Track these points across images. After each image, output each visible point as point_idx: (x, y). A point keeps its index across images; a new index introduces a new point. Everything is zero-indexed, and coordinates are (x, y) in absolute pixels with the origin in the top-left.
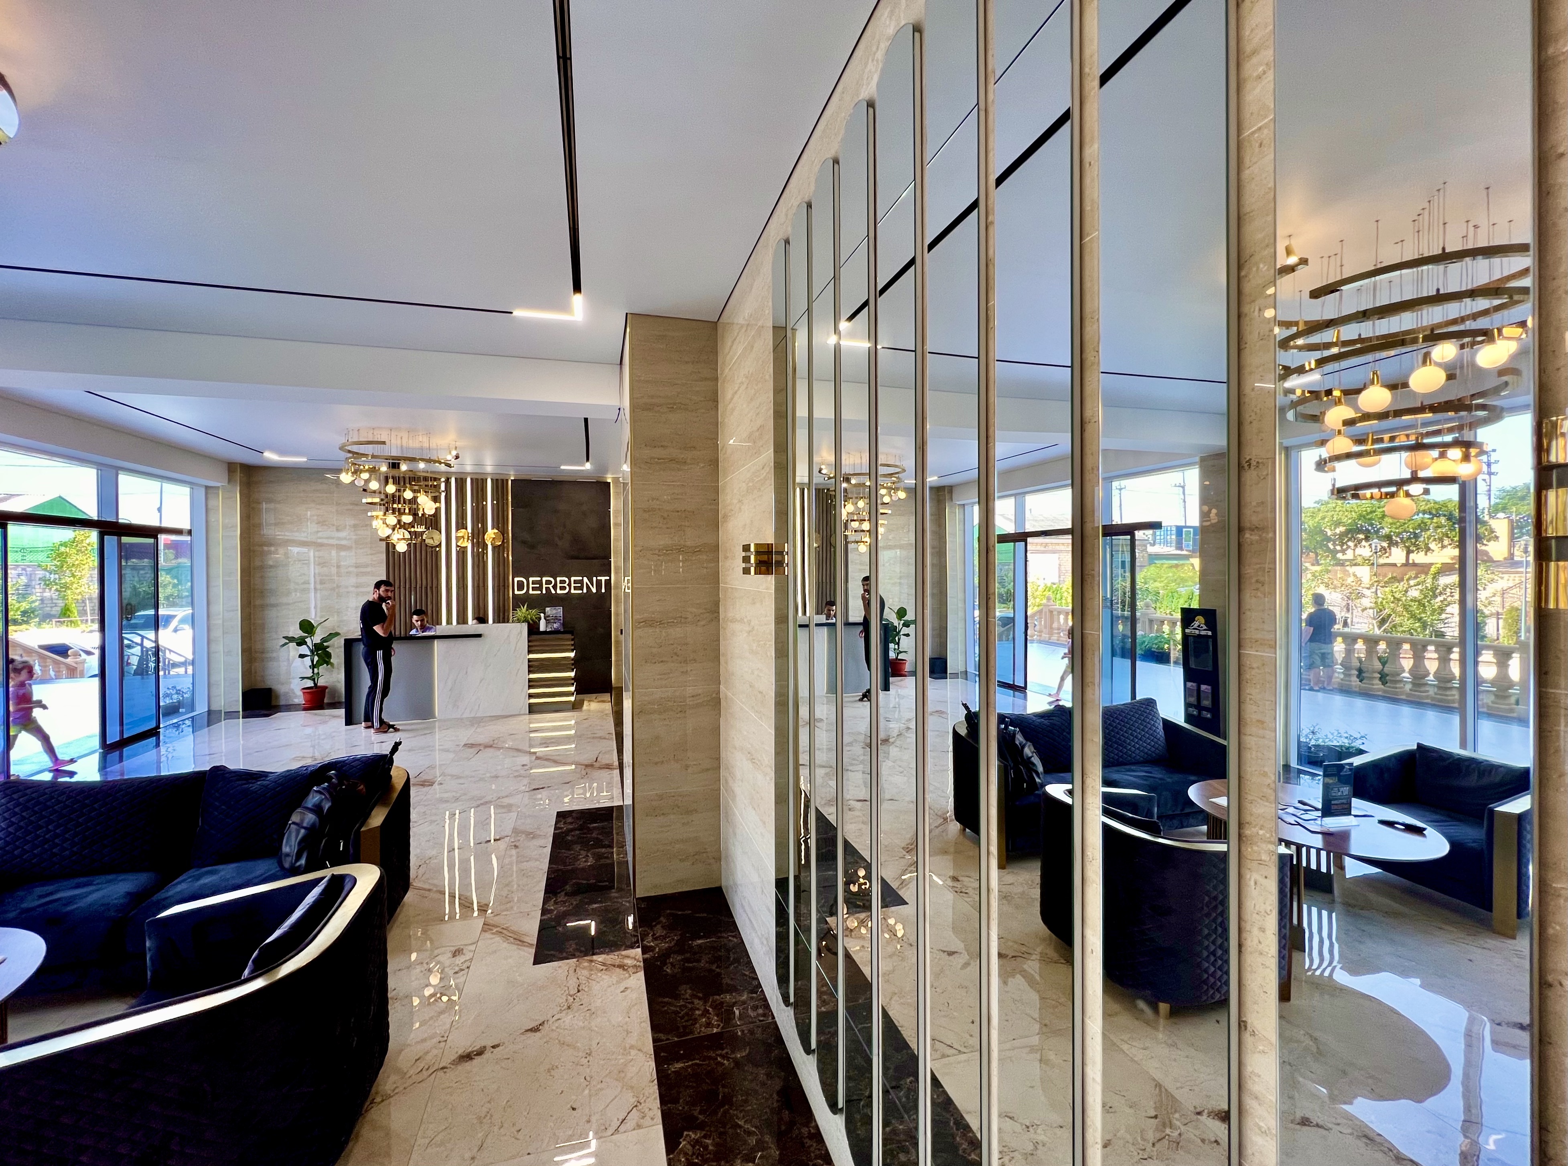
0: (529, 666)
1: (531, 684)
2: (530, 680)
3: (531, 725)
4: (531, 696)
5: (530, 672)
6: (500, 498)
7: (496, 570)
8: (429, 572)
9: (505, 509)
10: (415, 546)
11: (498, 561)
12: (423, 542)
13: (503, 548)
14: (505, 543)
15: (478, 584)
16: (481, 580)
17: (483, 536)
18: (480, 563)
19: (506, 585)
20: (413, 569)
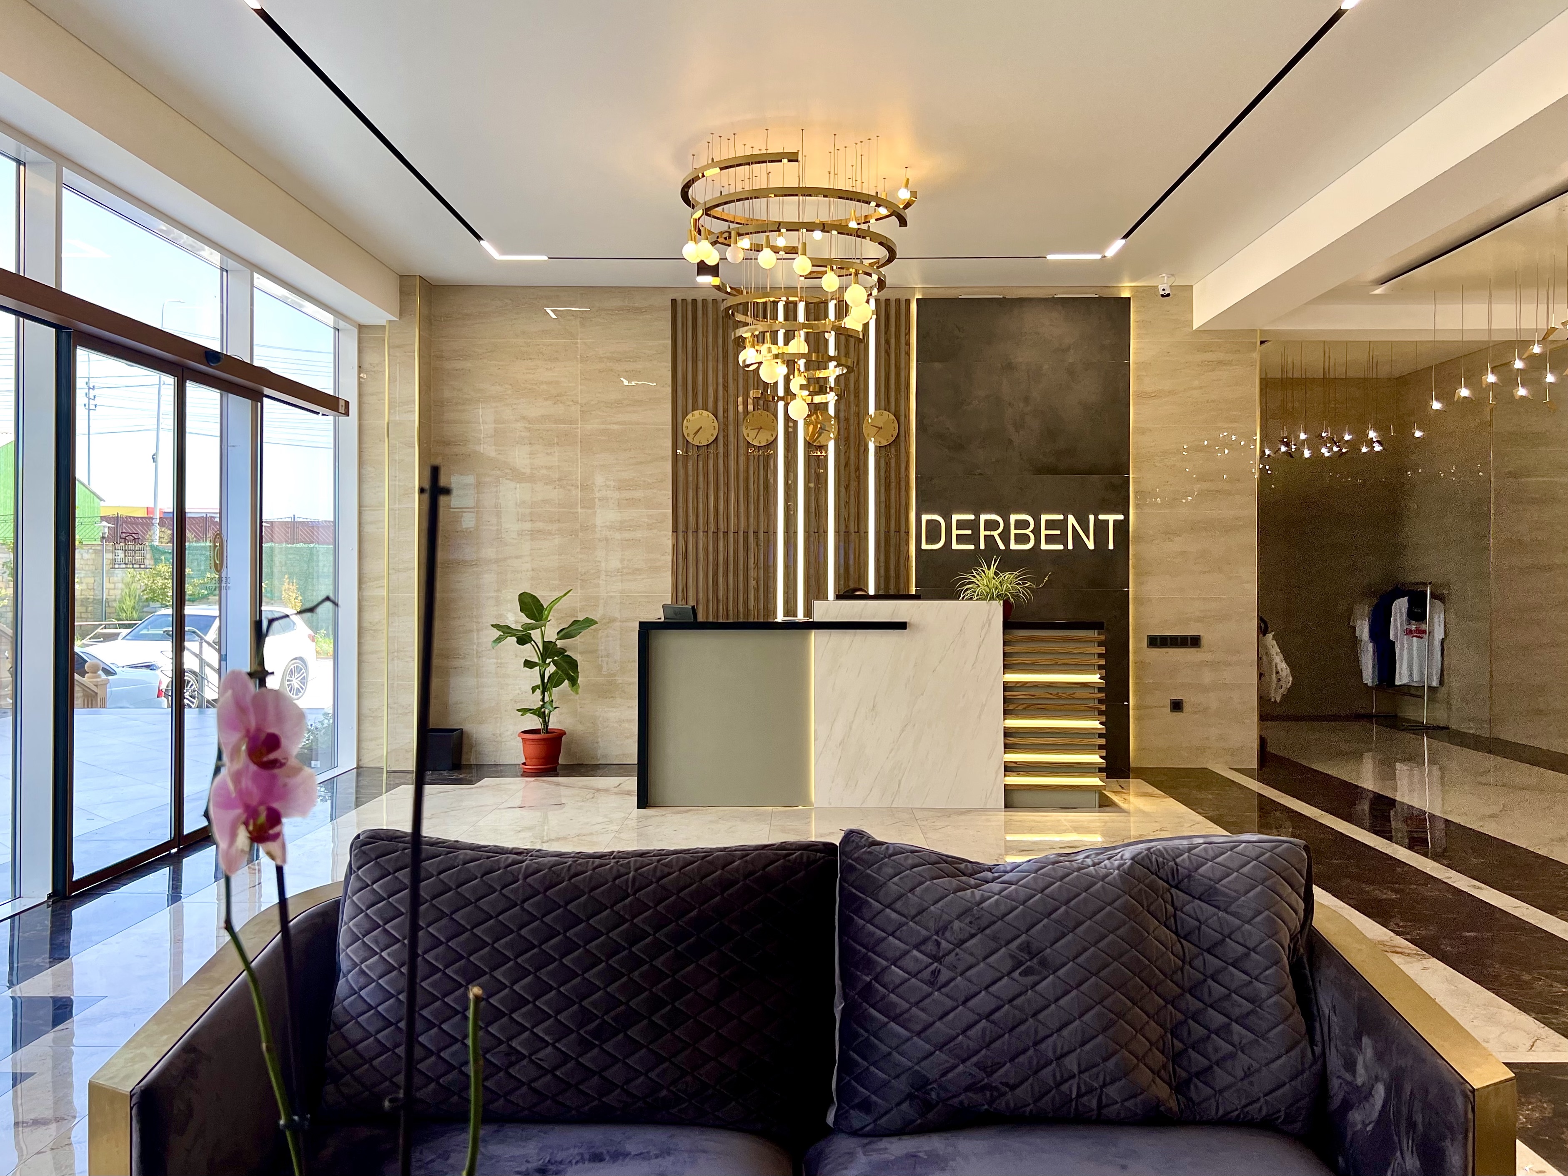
0: (1006, 700)
1: (1012, 740)
2: (1008, 733)
3: (1010, 837)
4: (1009, 769)
5: (1007, 713)
6: (893, 341)
7: (883, 499)
8: (751, 500)
9: (903, 365)
10: (726, 445)
11: (887, 478)
12: (741, 438)
13: (898, 451)
14: (902, 438)
15: (846, 526)
16: (852, 518)
17: (859, 424)
18: (852, 483)
19: (903, 529)
20: (721, 494)
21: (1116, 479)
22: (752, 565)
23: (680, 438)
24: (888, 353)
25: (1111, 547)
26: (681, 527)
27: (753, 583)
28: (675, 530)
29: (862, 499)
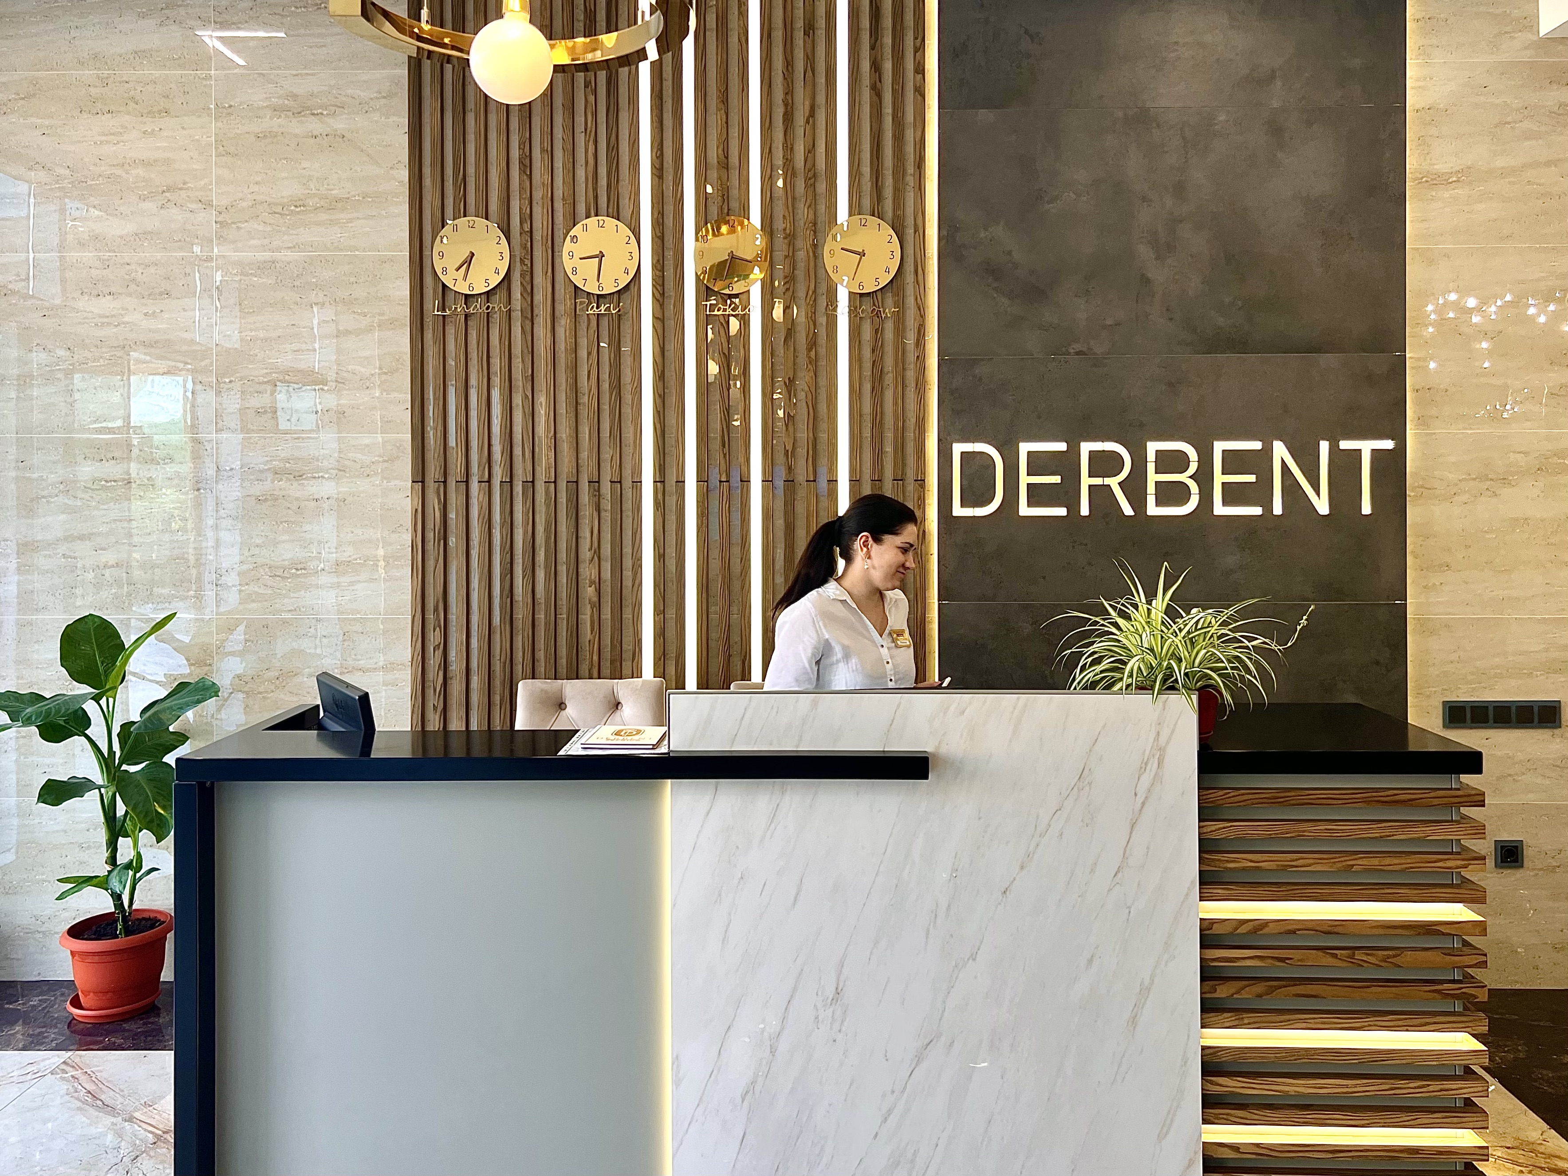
0: (1208, 974)
6: (888, 66)
7: (867, 408)
8: (584, 412)
9: (910, 117)
10: (529, 292)
11: (877, 365)
12: (559, 277)
13: (900, 304)
14: (910, 278)
15: (790, 469)
16: (802, 452)
17: (815, 246)
18: (800, 374)
19: (910, 474)
20: (518, 400)
21: (1378, 363)
22: (586, 553)
23: (428, 280)
24: (876, 91)
25: (1366, 508)
26: (433, 472)
27: (590, 592)
28: (420, 477)
29: (822, 408)
